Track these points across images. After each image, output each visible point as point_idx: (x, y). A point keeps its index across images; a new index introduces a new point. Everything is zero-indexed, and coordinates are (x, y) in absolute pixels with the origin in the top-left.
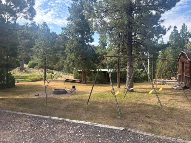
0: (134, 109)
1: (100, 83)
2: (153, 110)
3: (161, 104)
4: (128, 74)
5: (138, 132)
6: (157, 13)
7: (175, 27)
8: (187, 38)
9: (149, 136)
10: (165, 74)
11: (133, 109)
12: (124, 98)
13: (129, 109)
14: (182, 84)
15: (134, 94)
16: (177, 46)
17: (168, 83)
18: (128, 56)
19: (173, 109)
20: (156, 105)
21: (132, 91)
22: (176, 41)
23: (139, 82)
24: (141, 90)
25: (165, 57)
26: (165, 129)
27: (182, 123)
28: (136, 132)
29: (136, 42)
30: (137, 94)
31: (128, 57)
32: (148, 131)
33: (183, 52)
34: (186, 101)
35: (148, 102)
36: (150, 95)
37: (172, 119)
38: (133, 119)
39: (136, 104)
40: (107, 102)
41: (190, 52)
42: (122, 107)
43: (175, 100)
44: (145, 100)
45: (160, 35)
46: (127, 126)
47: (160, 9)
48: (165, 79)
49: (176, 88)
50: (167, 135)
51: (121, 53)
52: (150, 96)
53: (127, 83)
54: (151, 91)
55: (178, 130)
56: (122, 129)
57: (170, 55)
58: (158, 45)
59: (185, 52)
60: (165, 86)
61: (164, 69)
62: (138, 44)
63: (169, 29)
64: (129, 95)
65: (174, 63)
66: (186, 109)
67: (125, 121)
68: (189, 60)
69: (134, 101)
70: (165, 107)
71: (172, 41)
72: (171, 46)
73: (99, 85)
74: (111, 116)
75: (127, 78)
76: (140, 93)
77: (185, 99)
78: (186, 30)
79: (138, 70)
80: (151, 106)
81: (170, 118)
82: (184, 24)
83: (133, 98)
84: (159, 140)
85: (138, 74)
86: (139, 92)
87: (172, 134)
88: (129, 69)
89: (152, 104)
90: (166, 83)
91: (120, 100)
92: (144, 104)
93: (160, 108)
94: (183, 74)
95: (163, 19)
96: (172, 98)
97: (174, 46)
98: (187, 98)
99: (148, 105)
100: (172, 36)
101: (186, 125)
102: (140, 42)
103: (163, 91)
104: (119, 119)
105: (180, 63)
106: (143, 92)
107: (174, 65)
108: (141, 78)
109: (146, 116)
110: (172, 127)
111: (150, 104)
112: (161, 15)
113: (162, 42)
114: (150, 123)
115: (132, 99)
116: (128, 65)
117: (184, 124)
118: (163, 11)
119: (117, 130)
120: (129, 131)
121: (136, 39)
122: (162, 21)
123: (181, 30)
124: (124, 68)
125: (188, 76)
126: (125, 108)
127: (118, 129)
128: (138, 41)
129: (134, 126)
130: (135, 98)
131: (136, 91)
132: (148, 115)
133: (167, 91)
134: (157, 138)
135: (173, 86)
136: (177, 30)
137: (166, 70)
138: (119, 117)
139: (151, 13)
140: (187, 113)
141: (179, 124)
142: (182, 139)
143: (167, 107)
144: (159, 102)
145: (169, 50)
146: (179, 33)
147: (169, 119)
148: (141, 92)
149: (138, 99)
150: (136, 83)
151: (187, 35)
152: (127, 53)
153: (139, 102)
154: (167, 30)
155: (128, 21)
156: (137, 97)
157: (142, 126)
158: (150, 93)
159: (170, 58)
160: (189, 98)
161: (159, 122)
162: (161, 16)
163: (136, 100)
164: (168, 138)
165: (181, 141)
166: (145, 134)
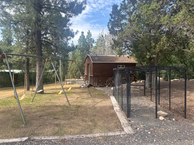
0: (43, 113)
1: (4, 87)
2: (61, 111)
3: (69, 103)
4: (37, 75)
5: (43, 138)
6: (66, 16)
7: (83, 33)
8: (91, 43)
9: (54, 139)
10: (76, 74)
11: (41, 113)
12: (32, 102)
13: (37, 113)
14: (88, 82)
15: (44, 96)
16: (84, 49)
17: (77, 82)
18: (38, 55)
19: (79, 107)
20: (65, 105)
21: (42, 93)
22: (83, 45)
23: (51, 83)
24: (51, 91)
25: (75, 58)
26: (71, 127)
27: (85, 119)
28: (41, 139)
29: (46, 41)
30: (47, 96)
31: (37, 57)
32: (54, 134)
33: (88, 55)
34: (90, 98)
35: (57, 103)
36: (60, 95)
37: (78, 116)
38: (40, 124)
39: (45, 106)
40: (10, 109)
41: (93, 55)
42: (28, 113)
43: (81, 98)
44: (55, 101)
45: (69, 37)
46: (32, 134)
47: (69, 13)
48: (76, 79)
49: (83, 86)
50: (72, 134)
51: (29, 52)
52: (61, 97)
53: (36, 85)
54: (61, 91)
55: (82, 126)
56: (24, 140)
57: (79, 57)
58: (68, 47)
59: (90, 55)
60: (74, 86)
61: (75, 69)
62: (48, 44)
63: (76, 33)
64: (38, 97)
65: (82, 64)
66: (90, 105)
67: (31, 128)
68: (92, 62)
69: (43, 103)
70: (73, 105)
71: (80, 45)
72: (79, 49)
73: (2, 90)
74: (12, 126)
75: (37, 80)
76: (51, 95)
77: (89, 96)
78: (91, 36)
79: (50, 70)
80: (60, 106)
81: (76, 115)
82: (89, 31)
83: (43, 100)
84: (64, 141)
85: (49, 74)
86: (50, 93)
87: (77, 131)
88: (39, 70)
89: (61, 104)
90: (76, 83)
91: (27, 105)
92: (53, 106)
93: (68, 107)
94: (88, 74)
95: (71, 23)
96: (79, 96)
97: (82, 50)
98: (91, 95)
99: (57, 106)
100: (81, 40)
101: (89, 120)
102: (50, 42)
103: (72, 90)
104: (23, 127)
105: (86, 65)
106: (54, 93)
107: (82, 66)
108: (52, 78)
109: (54, 118)
110: (77, 124)
111: (59, 105)
112: (70, 18)
113: (72, 44)
114: (57, 125)
115: (41, 101)
116: (37, 65)
117: (87, 119)
118: (71, 15)
119: (18, 142)
120: (33, 140)
121: (46, 38)
122: (70, 25)
123: (87, 36)
124: (34, 69)
125: (92, 76)
126: (32, 113)
127: (20, 140)
128: (48, 41)
129: (40, 132)
130: (44, 101)
131: (46, 93)
132: (56, 117)
133: (76, 90)
134: (62, 140)
135: (81, 85)
136: (84, 35)
137: (76, 71)
138: (23, 125)
139: (61, 15)
140: (90, 108)
141: (83, 120)
142: (84, 134)
143: (74, 105)
144: (68, 101)
145: (78, 52)
146: (85, 38)
147: (75, 117)
148: (52, 93)
149: (48, 101)
150: (48, 84)
151: (91, 41)
152: (36, 52)
153: (49, 104)
154: (75, 33)
155: (35, 18)
156: (46, 100)
157: (49, 130)
158: (60, 93)
159: (79, 60)
160: (92, 94)
161: (66, 122)
162: (70, 20)
163: (45, 103)
164: (72, 137)
165: (83, 136)
166: (51, 138)
